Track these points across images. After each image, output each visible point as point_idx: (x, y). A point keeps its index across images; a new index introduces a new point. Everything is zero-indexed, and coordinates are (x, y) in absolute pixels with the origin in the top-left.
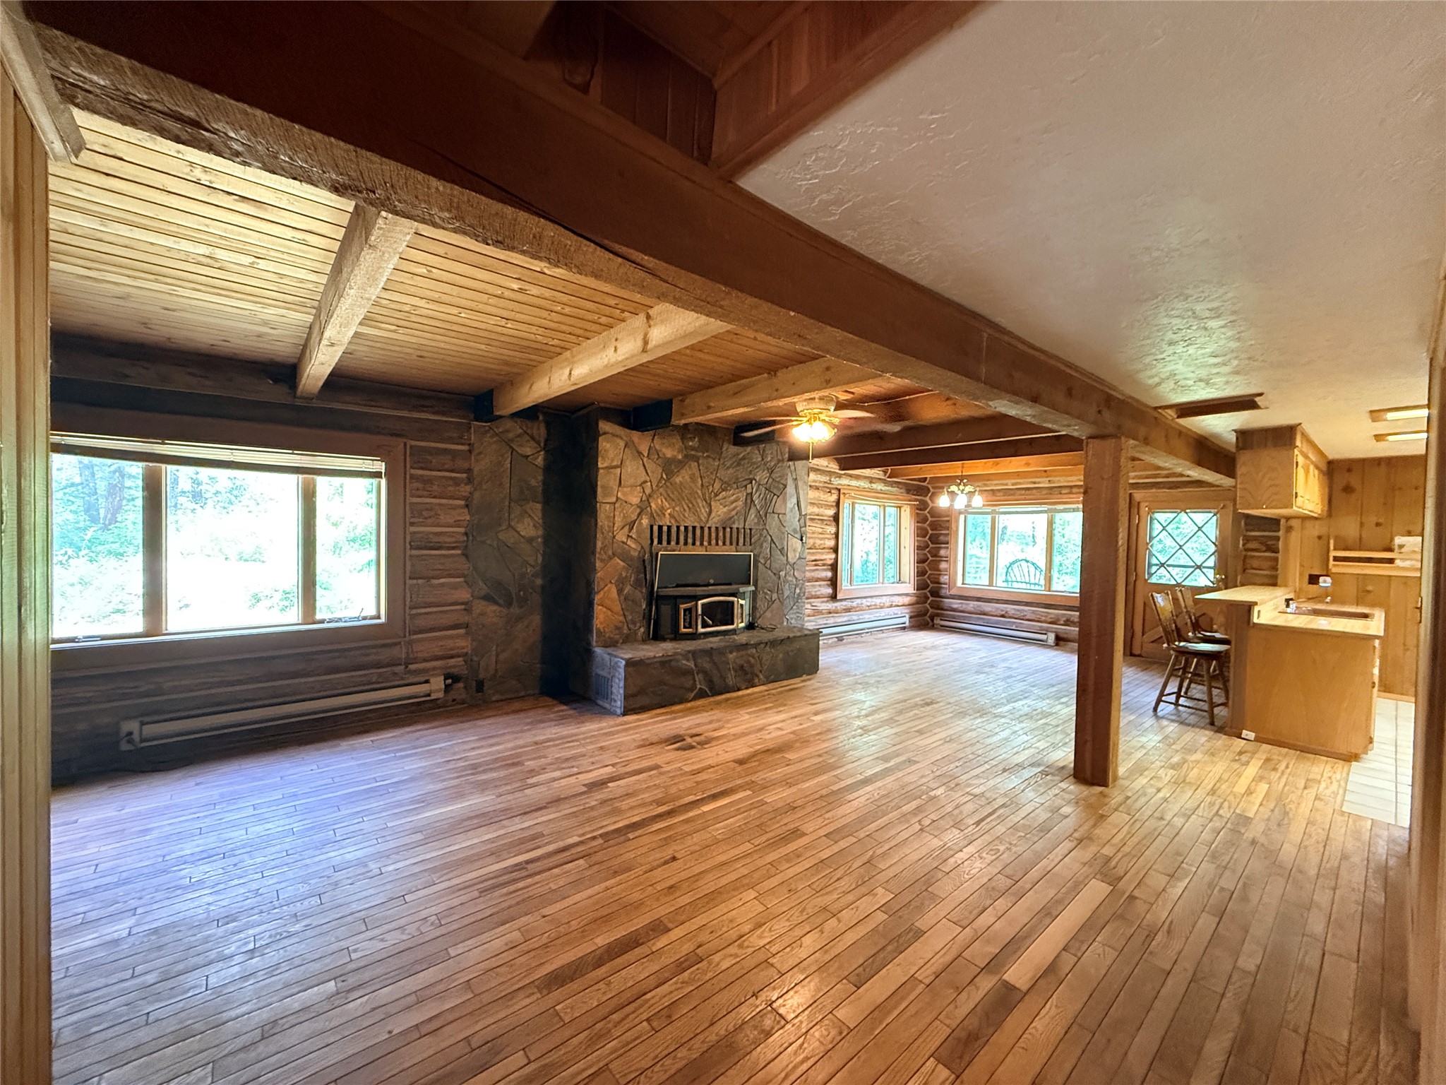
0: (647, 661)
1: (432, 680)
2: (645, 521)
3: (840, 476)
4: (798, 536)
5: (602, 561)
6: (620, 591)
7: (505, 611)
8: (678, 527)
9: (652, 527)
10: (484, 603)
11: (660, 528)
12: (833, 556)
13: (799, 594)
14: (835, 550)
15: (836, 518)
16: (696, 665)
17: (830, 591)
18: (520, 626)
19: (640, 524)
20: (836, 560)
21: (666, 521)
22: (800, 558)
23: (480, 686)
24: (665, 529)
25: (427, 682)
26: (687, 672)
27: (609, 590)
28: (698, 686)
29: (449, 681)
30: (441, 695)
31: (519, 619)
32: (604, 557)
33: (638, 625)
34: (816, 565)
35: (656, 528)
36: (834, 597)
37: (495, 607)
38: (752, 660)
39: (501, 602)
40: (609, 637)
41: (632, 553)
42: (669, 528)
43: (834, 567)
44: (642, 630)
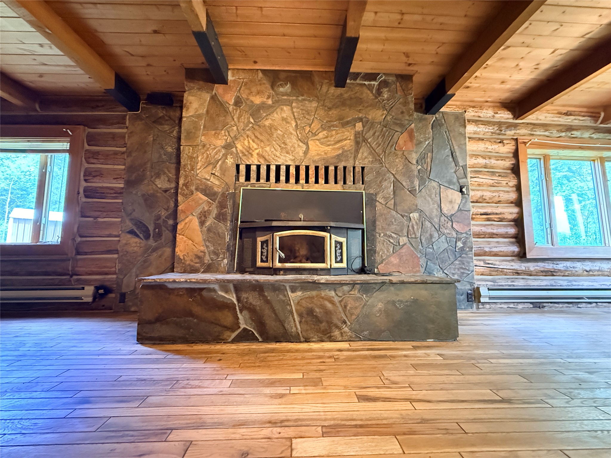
0: (170, 286)
1: (86, 288)
2: (230, 161)
3: (516, 126)
4: (457, 187)
5: (183, 195)
6: (202, 223)
7: (144, 242)
8: (268, 167)
9: (238, 166)
10: (129, 236)
11: (248, 167)
12: (516, 210)
13: (462, 249)
14: (519, 203)
15: (516, 170)
16: (239, 300)
17: (515, 249)
18: (155, 255)
19: (224, 162)
20: (521, 214)
21: (254, 161)
22: (459, 210)
23: (123, 297)
24: (254, 168)
25: (83, 288)
26: (228, 306)
27: (191, 221)
28: (243, 326)
29: (101, 291)
30: (90, 300)
31: (155, 249)
32: (186, 192)
33: (221, 256)
34: (488, 220)
35: (243, 168)
36: (522, 256)
37: (137, 240)
38: (329, 305)
39: (141, 236)
40: (189, 265)
41: (216, 189)
42: (258, 167)
43: (519, 222)
44: (226, 261)
